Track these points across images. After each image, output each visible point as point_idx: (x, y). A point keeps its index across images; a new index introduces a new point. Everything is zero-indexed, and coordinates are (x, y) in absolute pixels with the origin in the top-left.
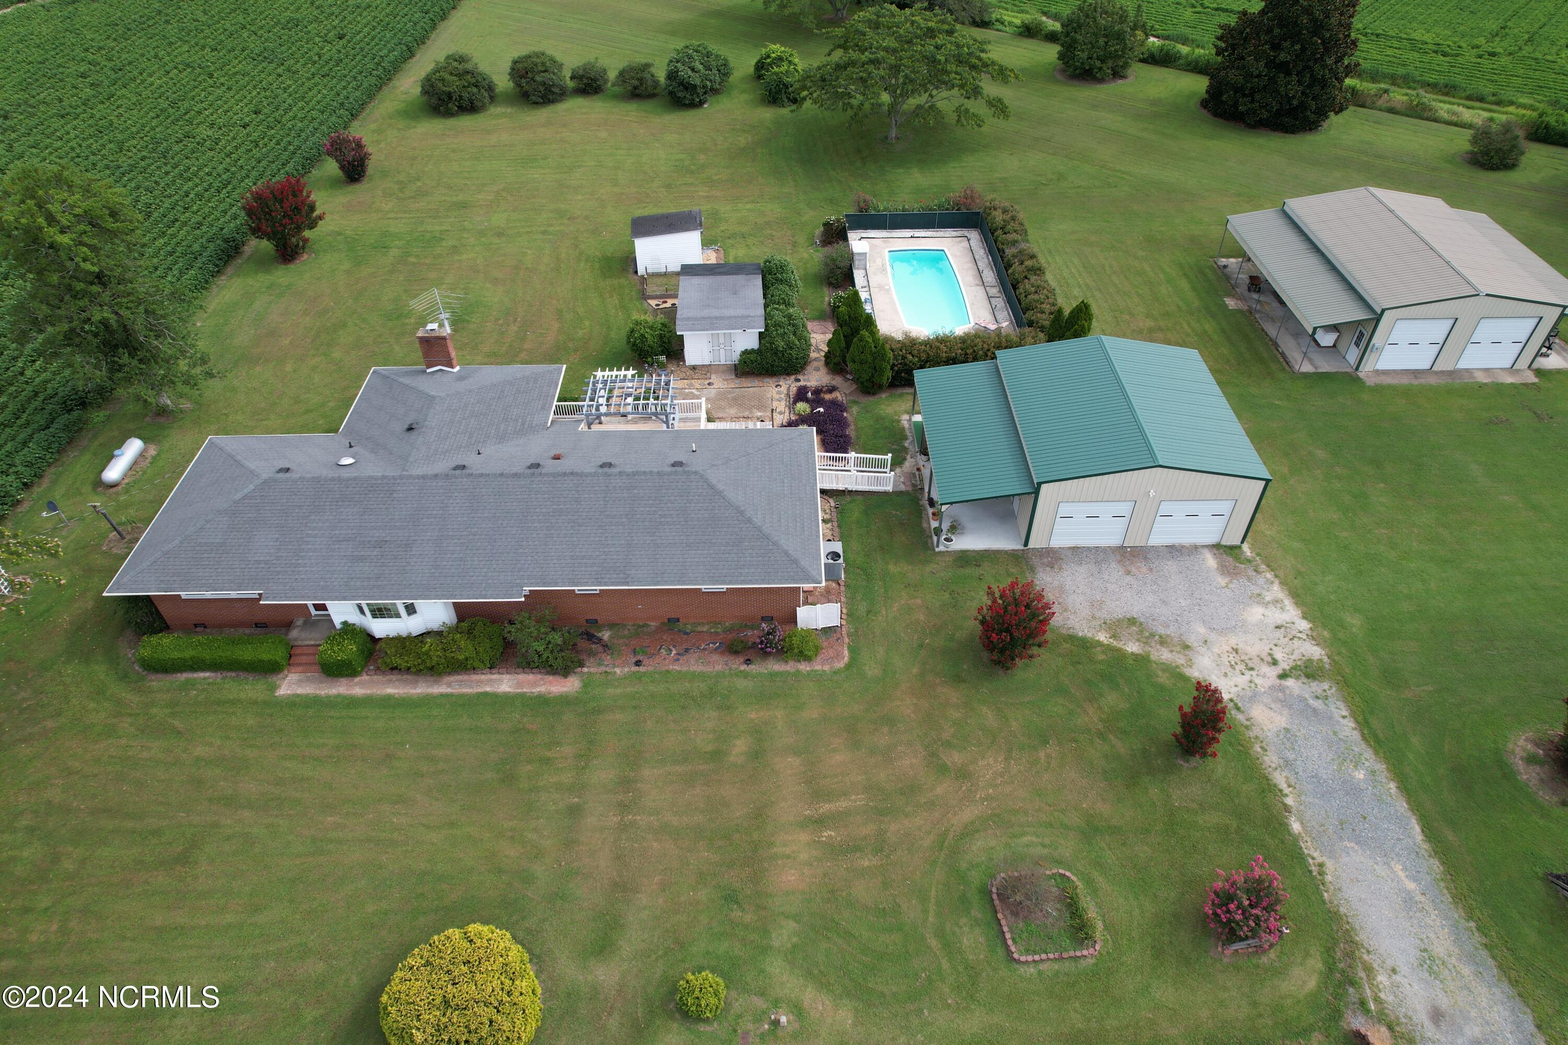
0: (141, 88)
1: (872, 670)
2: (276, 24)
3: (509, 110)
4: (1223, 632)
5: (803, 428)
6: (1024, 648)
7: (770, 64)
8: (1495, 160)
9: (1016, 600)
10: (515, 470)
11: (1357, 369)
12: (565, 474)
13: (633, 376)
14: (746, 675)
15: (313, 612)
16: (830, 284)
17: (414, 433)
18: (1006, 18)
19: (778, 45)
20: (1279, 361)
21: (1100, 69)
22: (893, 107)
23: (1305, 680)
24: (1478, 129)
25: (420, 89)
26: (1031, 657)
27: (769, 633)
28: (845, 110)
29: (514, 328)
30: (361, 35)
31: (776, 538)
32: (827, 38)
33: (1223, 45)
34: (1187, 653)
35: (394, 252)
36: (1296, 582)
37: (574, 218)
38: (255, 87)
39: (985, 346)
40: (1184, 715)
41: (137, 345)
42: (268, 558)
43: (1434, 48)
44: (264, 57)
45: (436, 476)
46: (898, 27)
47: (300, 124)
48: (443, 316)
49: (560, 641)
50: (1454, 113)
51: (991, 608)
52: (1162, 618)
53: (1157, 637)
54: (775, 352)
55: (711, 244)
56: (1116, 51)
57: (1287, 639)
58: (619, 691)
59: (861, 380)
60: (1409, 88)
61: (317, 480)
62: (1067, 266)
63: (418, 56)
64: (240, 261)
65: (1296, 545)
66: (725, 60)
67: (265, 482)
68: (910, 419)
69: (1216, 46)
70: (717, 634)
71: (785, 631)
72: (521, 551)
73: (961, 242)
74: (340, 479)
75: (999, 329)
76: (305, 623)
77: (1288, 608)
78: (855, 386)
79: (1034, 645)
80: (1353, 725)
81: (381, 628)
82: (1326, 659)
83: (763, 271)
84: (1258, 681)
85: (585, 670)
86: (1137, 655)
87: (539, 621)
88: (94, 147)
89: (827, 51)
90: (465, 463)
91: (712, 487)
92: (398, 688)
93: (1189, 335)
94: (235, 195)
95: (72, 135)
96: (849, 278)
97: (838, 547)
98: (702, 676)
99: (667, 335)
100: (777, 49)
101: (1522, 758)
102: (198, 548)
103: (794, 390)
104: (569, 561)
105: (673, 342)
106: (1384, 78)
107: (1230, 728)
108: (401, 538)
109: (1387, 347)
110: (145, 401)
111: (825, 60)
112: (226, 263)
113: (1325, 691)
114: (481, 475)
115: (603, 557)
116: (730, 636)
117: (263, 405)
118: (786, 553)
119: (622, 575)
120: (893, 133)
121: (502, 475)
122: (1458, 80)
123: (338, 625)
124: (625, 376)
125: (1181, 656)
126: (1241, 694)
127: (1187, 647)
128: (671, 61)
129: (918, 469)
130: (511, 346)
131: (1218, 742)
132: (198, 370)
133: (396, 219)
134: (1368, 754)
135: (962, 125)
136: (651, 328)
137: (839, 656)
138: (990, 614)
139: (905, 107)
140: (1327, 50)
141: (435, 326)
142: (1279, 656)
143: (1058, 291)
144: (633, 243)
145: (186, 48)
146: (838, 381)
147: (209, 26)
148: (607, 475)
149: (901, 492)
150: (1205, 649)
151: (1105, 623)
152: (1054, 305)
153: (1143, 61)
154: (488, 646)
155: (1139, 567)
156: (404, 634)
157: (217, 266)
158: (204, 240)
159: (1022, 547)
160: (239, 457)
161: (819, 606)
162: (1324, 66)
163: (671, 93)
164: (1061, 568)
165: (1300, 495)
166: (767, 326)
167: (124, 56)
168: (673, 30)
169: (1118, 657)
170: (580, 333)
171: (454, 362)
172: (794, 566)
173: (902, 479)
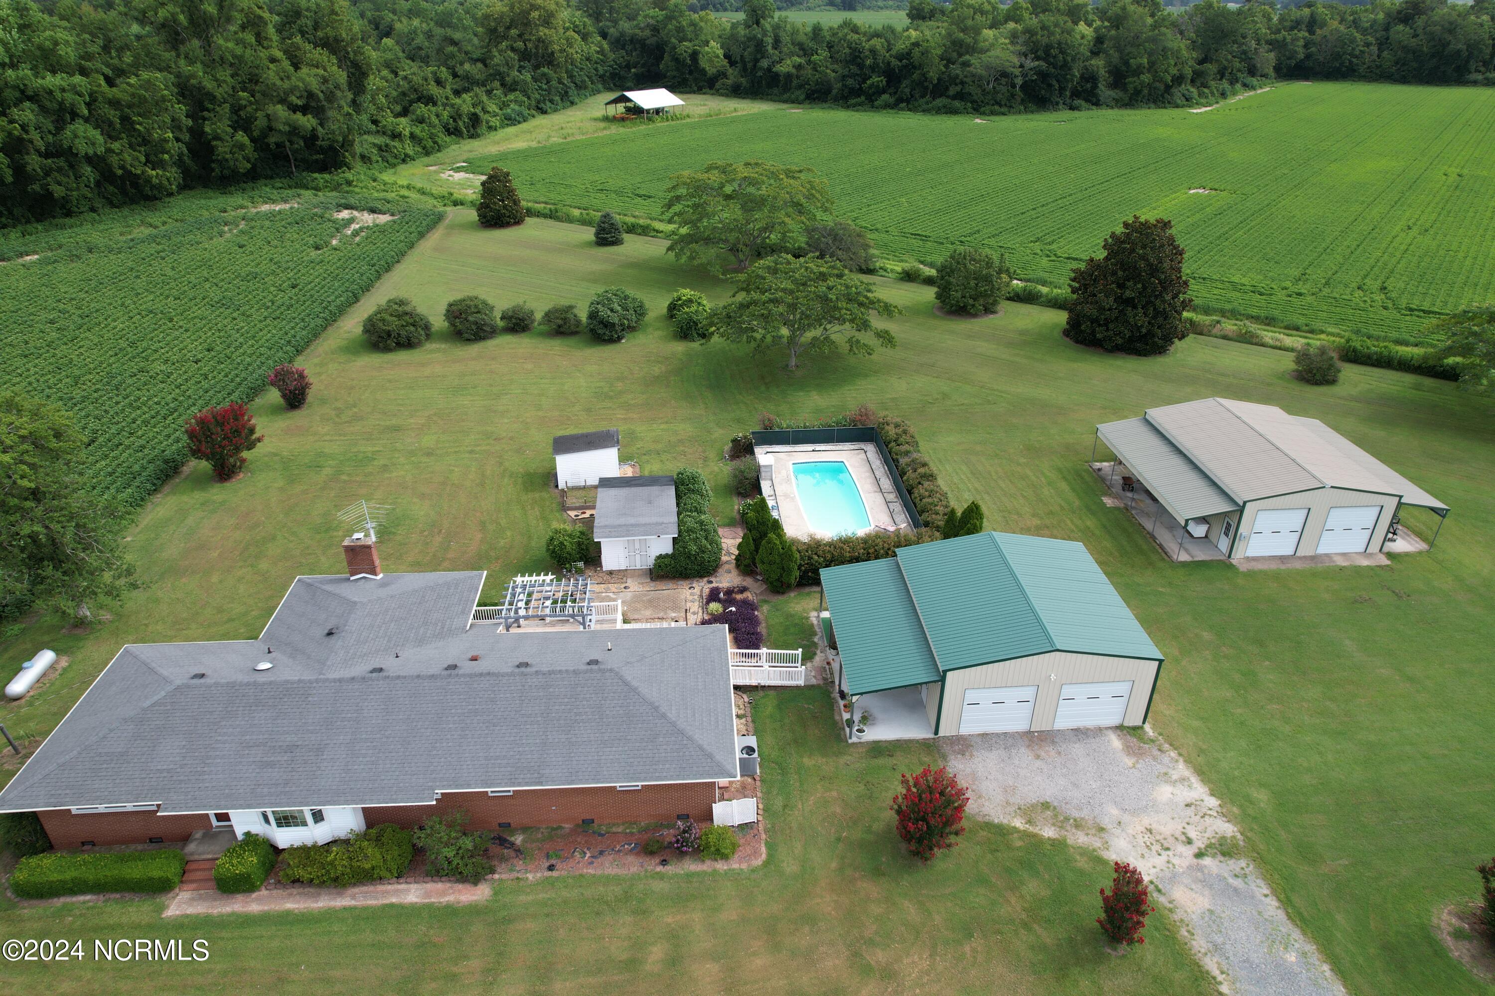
0: (104, 331)
1: (790, 867)
2: (237, 277)
3: (443, 346)
4: (1134, 812)
5: (718, 625)
6: (942, 836)
7: (681, 305)
8: (1318, 377)
9: (929, 787)
10: (431, 671)
11: (1229, 556)
12: (481, 675)
13: (552, 580)
14: (661, 877)
15: (215, 822)
16: (739, 494)
17: (333, 639)
18: (888, 266)
19: (688, 290)
20: (1157, 551)
21: (973, 306)
22: (792, 340)
23: (1222, 859)
24: (1299, 352)
25: (362, 328)
26: (949, 846)
27: (685, 832)
28: (748, 342)
29: (438, 539)
30: (313, 284)
31: (691, 733)
32: (731, 283)
33: (1077, 285)
34: (1103, 835)
35: (327, 471)
36: (1199, 759)
37: (500, 439)
38: (210, 329)
39: (886, 545)
40: (1106, 900)
41: (62, 558)
42: (171, 766)
43: (1251, 289)
44: (222, 303)
45: (353, 679)
46: (794, 272)
47: (248, 359)
48: (369, 526)
49: (470, 846)
50: (1278, 340)
51: (905, 797)
52: (1075, 801)
53: (1072, 821)
54: (689, 556)
55: (628, 460)
56: (985, 291)
57: (1198, 817)
58: (530, 898)
59: (771, 580)
60: (1237, 320)
61: (232, 685)
62: (957, 473)
63: (362, 302)
64: (177, 480)
65: (1196, 723)
66: (641, 302)
67: (178, 688)
68: (818, 616)
69: (1070, 286)
70: (632, 834)
71: (701, 829)
72: (434, 752)
73: (858, 454)
74: (255, 684)
75: (898, 530)
76: (205, 836)
77: (1195, 785)
78: (765, 587)
79: (951, 833)
80: (1277, 904)
81: (285, 837)
82: (1239, 836)
83: (676, 483)
84: (1176, 861)
85: (496, 876)
86: (1054, 840)
87: (449, 826)
88: (51, 381)
89: (731, 294)
90: (383, 667)
91: (626, 683)
92: (299, 902)
93: (1073, 531)
94: (180, 421)
95: (32, 372)
96: (757, 488)
97: (752, 741)
98: (617, 880)
99: (585, 542)
100: (687, 293)
101: (1449, 933)
102: (97, 759)
103: (706, 591)
104: (483, 762)
105: (591, 549)
106: (1215, 311)
107: (1153, 910)
108: (313, 742)
109: (1253, 535)
110: (64, 612)
111: (730, 301)
112: (164, 482)
113: (1242, 868)
114: (398, 677)
115: (518, 757)
116: (645, 837)
117: (184, 615)
118: (701, 748)
119: (536, 775)
120: (793, 362)
121: (418, 676)
122: (1276, 313)
123: (240, 836)
124: (544, 581)
125: (1097, 839)
126: (1160, 875)
127: (1102, 829)
128: (592, 303)
129: (828, 663)
130: (434, 555)
131: (1143, 926)
132: (122, 582)
133: (331, 441)
134: (1296, 934)
135: (855, 354)
136: (570, 536)
137: (756, 853)
138: (905, 803)
139: (803, 339)
140: (1165, 288)
141: (361, 535)
142: (1192, 834)
143: (950, 495)
144: (554, 459)
145: (151, 297)
146: (748, 582)
147: (175, 280)
148: (524, 675)
149: (813, 686)
150: (1119, 831)
151: (1019, 809)
152: (946, 507)
153: (1009, 299)
154: (396, 853)
155: (1048, 751)
156: (309, 843)
157: (154, 485)
158: (145, 461)
159: (932, 736)
160: (154, 665)
161: (735, 801)
162: (1164, 301)
163: (592, 330)
164: (972, 755)
165: (1192, 675)
166: (680, 532)
167: (92, 305)
168: (594, 279)
169: (1035, 842)
170: (502, 543)
171: (378, 570)
172: (709, 760)
173: (813, 674)
